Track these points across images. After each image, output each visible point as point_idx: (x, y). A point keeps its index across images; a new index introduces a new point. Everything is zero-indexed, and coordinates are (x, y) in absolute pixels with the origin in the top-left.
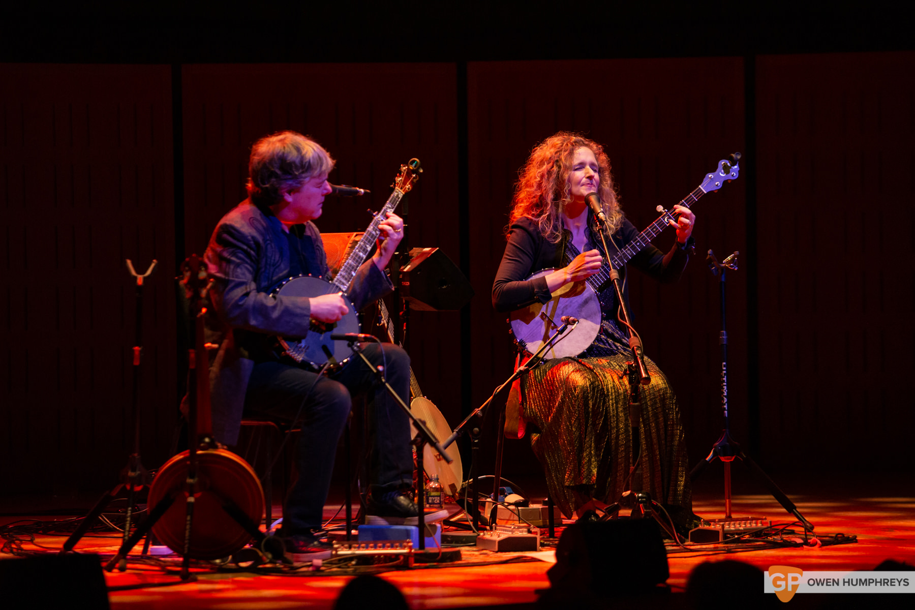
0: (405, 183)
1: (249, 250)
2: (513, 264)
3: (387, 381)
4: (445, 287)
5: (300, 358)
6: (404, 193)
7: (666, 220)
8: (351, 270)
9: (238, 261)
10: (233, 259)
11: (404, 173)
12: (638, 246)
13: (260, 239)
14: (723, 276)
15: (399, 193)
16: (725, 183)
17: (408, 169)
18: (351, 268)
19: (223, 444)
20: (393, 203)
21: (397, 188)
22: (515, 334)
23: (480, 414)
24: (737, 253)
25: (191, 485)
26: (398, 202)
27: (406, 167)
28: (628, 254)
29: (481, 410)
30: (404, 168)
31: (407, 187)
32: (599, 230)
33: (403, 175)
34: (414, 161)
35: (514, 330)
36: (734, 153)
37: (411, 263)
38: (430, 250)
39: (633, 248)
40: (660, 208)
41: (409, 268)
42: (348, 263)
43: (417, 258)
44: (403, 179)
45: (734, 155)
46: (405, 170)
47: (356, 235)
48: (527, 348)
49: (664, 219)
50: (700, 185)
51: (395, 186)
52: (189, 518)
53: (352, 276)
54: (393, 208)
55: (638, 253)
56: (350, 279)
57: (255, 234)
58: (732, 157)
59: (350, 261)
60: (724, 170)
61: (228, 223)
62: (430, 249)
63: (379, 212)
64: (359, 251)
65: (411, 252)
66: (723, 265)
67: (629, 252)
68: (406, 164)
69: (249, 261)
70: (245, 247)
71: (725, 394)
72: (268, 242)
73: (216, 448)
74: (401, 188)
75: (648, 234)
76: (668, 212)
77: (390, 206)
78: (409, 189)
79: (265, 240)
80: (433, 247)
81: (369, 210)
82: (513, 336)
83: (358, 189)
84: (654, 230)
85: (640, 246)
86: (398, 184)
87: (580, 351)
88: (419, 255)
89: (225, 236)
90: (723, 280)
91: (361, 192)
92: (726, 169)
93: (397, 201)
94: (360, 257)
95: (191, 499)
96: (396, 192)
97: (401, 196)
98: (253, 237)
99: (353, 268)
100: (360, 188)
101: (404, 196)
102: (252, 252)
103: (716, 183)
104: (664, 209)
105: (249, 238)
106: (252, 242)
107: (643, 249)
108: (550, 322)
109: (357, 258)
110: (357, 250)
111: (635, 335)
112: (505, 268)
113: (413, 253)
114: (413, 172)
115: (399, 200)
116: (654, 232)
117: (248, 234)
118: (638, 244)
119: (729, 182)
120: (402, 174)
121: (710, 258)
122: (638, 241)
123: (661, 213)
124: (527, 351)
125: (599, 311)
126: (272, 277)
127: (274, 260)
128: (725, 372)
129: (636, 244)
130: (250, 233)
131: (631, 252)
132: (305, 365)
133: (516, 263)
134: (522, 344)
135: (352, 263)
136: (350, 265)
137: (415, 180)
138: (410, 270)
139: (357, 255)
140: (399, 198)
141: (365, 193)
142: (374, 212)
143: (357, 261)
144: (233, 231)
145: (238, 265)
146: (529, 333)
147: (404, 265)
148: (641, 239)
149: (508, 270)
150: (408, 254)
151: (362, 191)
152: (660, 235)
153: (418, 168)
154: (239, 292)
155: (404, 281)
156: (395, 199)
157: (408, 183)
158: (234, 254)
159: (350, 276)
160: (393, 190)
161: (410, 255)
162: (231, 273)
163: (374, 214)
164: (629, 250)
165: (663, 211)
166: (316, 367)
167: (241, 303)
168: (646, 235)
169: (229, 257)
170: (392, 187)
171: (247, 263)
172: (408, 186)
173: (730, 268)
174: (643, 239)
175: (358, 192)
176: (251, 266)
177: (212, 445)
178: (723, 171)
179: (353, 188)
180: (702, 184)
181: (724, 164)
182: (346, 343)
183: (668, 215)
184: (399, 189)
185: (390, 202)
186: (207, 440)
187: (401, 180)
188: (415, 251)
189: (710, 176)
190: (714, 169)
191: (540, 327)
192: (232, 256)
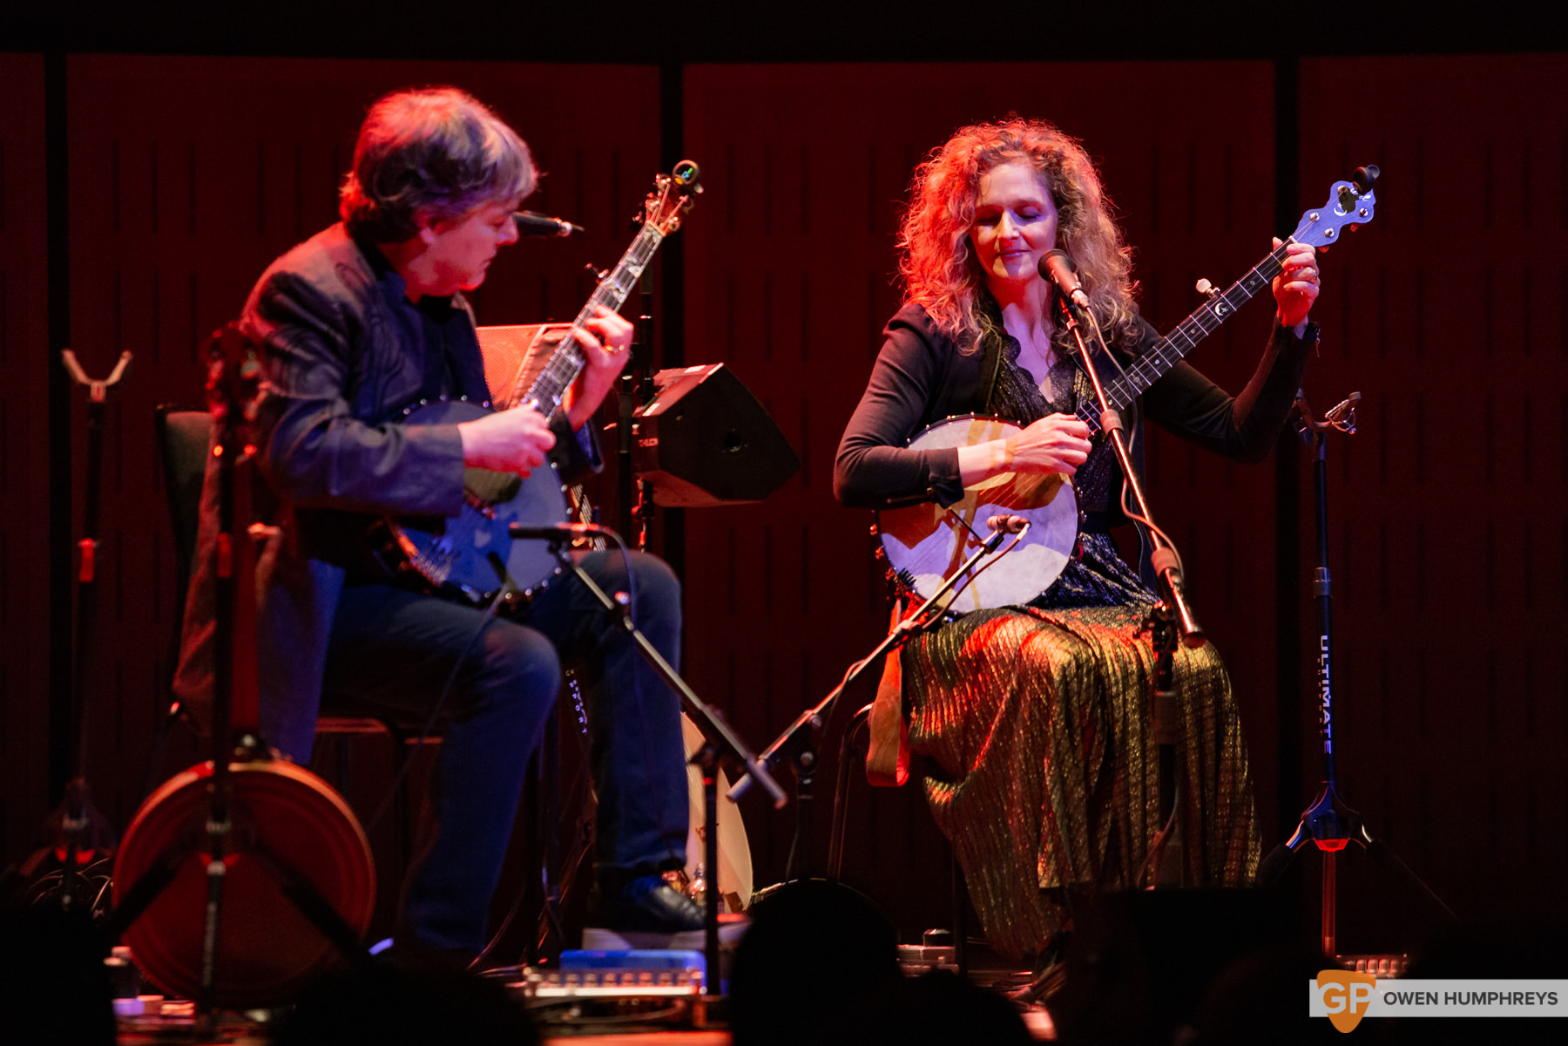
0: (665, 214)
1: (332, 333)
2: (882, 405)
3: (638, 627)
4: (735, 449)
5: (440, 575)
6: (664, 234)
7: (1217, 310)
8: (551, 393)
9: (309, 357)
10: (298, 352)
11: (663, 193)
12: (1156, 366)
13: (358, 308)
14: (1322, 449)
15: (654, 233)
16: (1345, 230)
17: (673, 183)
18: (550, 388)
19: (284, 752)
20: (641, 253)
21: (648, 222)
22: (891, 558)
23: (817, 722)
24: (1356, 395)
25: (217, 837)
26: (651, 254)
27: (669, 180)
28: (1136, 384)
29: (820, 713)
30: (664, 182)
31: (671, 222)
32: (1073, 328)
33: (662, 197)
34: (687, 167)
35: (888, 549)
36: (1365, 166)
37: (659, 400)
38: (703, 369)
39: (1147, 370)
40: (1204, 285)
41: (658, 407)
42: (545, 377)
43: (673, 385)
44: (662, 205)
45: (1365, 170)
46: (665, 186)
47: (547, 330)
48: (916, 589)
49: (1213, 309)
50: (1291, 234)
51: (644, 218)
52: (212, 908)
53: (554, 404)
54: (641, 265)
55: (1158, 383)
56: (550, 411)
57: (350, 298)
58: (1361, 174)
59: (549, 374)
60: (1342, 202)
61: (290, 270)
62: (703, 367)
63: (611, 270)
64: (569, 353)
65: (657, 378)
66: (1325, 424)
67: (1137, 379)
68: (667, 172)
69: (332, 358)
70: (325, 327)
71: (1327, 704)
72: (375, 320)
73: (269, 758)
74: (659, 224)
75: (1179, 341)
76: (1221, 292)
77: (635, 261)
78: (674, 226)
79: (367, 312)
80: (710, 361)
81: (589, 266)
82: (886, 563)
83: (559, 221)
84: (1193, 331)
85: (1162, 367)
86: (651, 213)
87: (1032, 595)
88: (677, 380)
89: (282, 298)
90: (1322, 457)
91: (565, 228)
92: (1348, 201)
93: (651, 250)
94: (569, 366)
95: (217, 868)
96: (648, 231)
97: (657, 240)
98: (344, 306)
99: (555, 387)
100: (564, 220)
101: (664, 240)
102: (340, 338)
103: (1327, 231)
104: (1212, 288)
105: (335, 306)
106: (340, 317)
107: (1168, 374)
108: (965, 530)
109: (563, 368)
110: (564, 351)
111: (1165, 544)
112: (865, 415)
113: (661, 381)
114: (683, 190)
115: (655, 248)
116: (1191, 336)
117: (332, 299)
118: (1157, 362)
119: (1353, 229)
120: (659, 194)
121: (1297, 407)
122: (1158, 357)
123: (1206, 296)
124: (917, 594)
125: (1073, 508)
126: (383, 398)
127: (389, 359)
128: (1326, 656)
129: (1153, 361)
130: (336, 296)
131: (1141, 379)
132: (450, 592)
133: (892, 402)
134: (906, 580)
135: (554, 378)
136: (550, 382)
137: (686, 210)
138: (659, 413)
139: (564, 360)
140: (654, 244)
141: (574, 231)
142: (601, 271)
143: (564, 374)
144: (299, 289)
145: (307, 367)
146: (920, 556)
147: (643, 404)
148: (1163, 352)
149: (871, 417)
150: (652, 381)
151: (568, 226)
152: (1204, 343)
153: (694, 184)
154: (310, 422)
155: (644, 438)
156: (646, 246)
157: (672, 214)
158: (298, 341)
159: (549, 405)
160: (638, 227)
161: (655, 384)
162: (292, 382)
163: (601, 275)
164: (1137, 374)
165: (1212, 292)
166: (475, 597)
167: (311, 446)
168: (1174, 342)
169: (288, 348)
170: (637, 222)
171: (327, 361)
172: (673, 220)
173: (1339, 428)
174: (1168, 351)
175: (558, 228)
176: (338, 368)
177: (260, 753)
178: (1340, 205)
179: (549, 220)
180: (1295, 234)
181: (1343, 189)
182: (544, 544)
183: (1223, 300)
184: (654, 225)
185: (635, 250)
186: (248, 741)
187: (658, 206)
188: (665, 376)
189: (1312, 215)
190: (1320, 201)
191: (944, 541)
192: (296, 346)
